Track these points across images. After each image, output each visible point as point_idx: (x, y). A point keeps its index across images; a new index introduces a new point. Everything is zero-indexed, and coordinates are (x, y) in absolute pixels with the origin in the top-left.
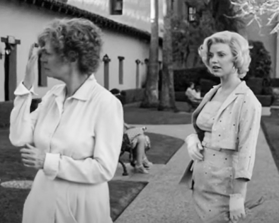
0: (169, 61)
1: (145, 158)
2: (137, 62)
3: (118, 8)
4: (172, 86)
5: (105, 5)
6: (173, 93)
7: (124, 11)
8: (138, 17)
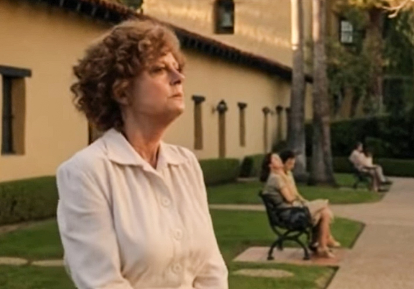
0: (323, 109)
1: (331, 238)
2: (266, 111)
3: (227, 23)
4: (328, 148)
5: (206, 18)
6: (330, 159)
7: (236, 29)
8: (260, 38)
